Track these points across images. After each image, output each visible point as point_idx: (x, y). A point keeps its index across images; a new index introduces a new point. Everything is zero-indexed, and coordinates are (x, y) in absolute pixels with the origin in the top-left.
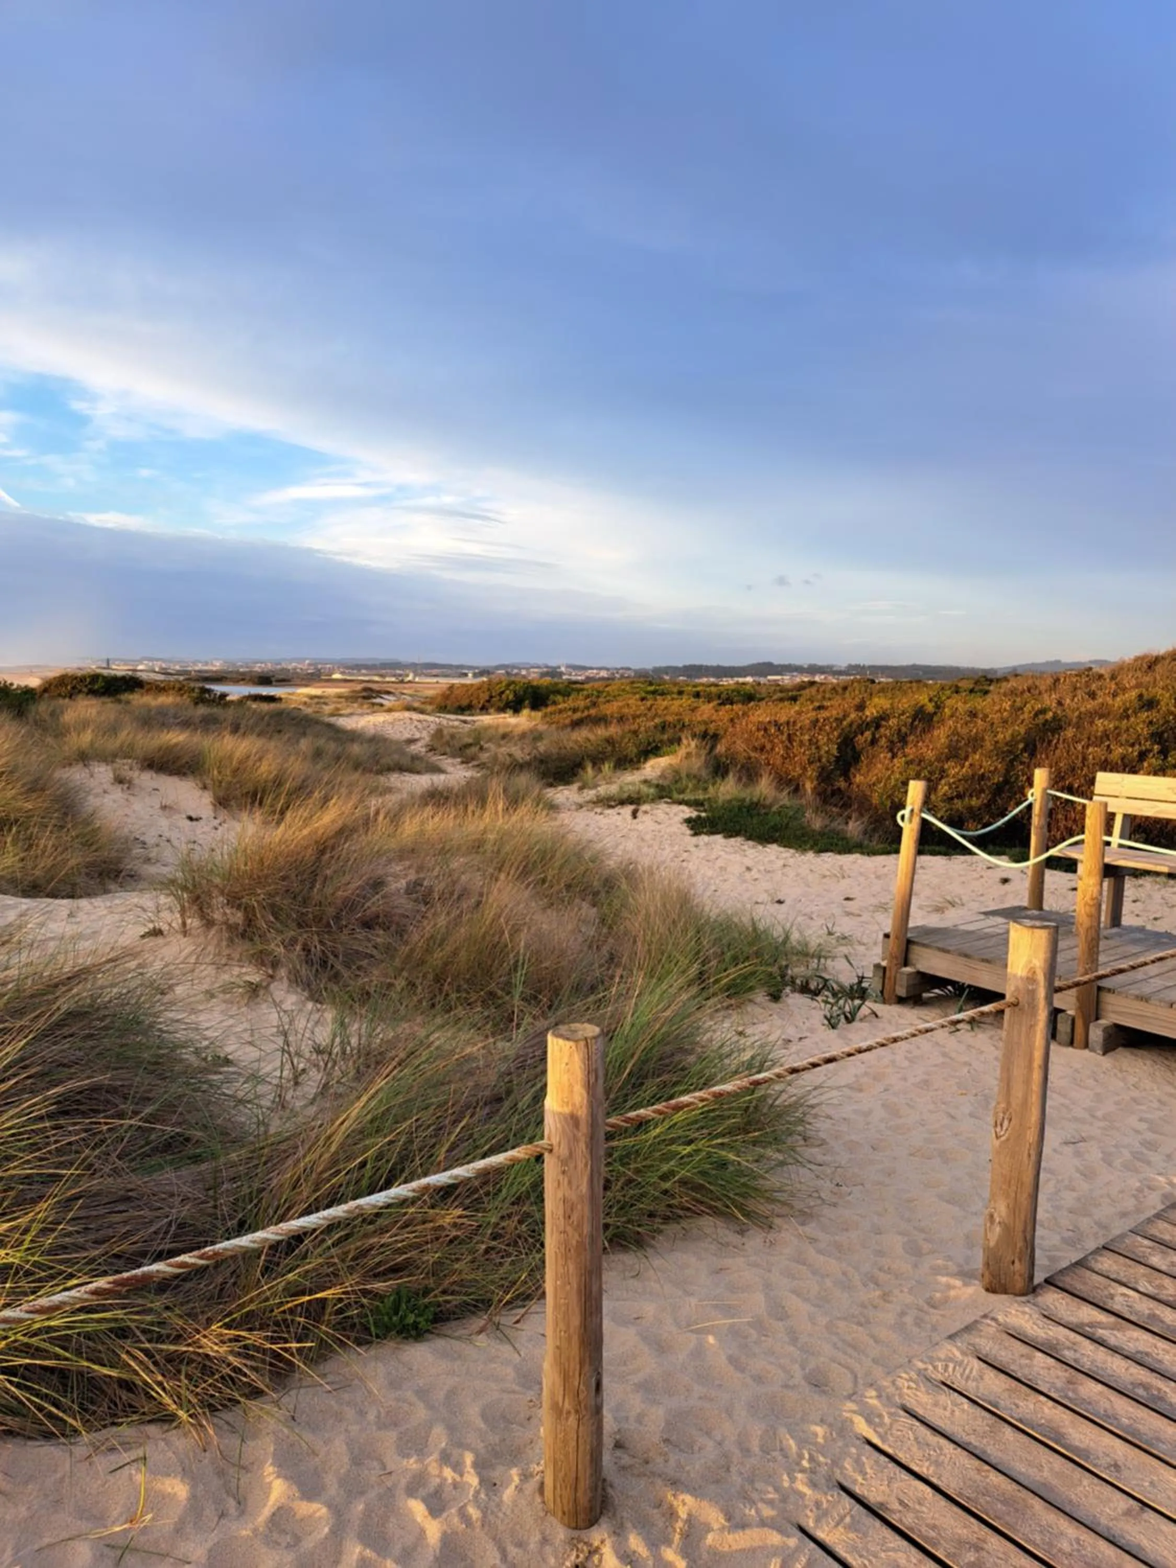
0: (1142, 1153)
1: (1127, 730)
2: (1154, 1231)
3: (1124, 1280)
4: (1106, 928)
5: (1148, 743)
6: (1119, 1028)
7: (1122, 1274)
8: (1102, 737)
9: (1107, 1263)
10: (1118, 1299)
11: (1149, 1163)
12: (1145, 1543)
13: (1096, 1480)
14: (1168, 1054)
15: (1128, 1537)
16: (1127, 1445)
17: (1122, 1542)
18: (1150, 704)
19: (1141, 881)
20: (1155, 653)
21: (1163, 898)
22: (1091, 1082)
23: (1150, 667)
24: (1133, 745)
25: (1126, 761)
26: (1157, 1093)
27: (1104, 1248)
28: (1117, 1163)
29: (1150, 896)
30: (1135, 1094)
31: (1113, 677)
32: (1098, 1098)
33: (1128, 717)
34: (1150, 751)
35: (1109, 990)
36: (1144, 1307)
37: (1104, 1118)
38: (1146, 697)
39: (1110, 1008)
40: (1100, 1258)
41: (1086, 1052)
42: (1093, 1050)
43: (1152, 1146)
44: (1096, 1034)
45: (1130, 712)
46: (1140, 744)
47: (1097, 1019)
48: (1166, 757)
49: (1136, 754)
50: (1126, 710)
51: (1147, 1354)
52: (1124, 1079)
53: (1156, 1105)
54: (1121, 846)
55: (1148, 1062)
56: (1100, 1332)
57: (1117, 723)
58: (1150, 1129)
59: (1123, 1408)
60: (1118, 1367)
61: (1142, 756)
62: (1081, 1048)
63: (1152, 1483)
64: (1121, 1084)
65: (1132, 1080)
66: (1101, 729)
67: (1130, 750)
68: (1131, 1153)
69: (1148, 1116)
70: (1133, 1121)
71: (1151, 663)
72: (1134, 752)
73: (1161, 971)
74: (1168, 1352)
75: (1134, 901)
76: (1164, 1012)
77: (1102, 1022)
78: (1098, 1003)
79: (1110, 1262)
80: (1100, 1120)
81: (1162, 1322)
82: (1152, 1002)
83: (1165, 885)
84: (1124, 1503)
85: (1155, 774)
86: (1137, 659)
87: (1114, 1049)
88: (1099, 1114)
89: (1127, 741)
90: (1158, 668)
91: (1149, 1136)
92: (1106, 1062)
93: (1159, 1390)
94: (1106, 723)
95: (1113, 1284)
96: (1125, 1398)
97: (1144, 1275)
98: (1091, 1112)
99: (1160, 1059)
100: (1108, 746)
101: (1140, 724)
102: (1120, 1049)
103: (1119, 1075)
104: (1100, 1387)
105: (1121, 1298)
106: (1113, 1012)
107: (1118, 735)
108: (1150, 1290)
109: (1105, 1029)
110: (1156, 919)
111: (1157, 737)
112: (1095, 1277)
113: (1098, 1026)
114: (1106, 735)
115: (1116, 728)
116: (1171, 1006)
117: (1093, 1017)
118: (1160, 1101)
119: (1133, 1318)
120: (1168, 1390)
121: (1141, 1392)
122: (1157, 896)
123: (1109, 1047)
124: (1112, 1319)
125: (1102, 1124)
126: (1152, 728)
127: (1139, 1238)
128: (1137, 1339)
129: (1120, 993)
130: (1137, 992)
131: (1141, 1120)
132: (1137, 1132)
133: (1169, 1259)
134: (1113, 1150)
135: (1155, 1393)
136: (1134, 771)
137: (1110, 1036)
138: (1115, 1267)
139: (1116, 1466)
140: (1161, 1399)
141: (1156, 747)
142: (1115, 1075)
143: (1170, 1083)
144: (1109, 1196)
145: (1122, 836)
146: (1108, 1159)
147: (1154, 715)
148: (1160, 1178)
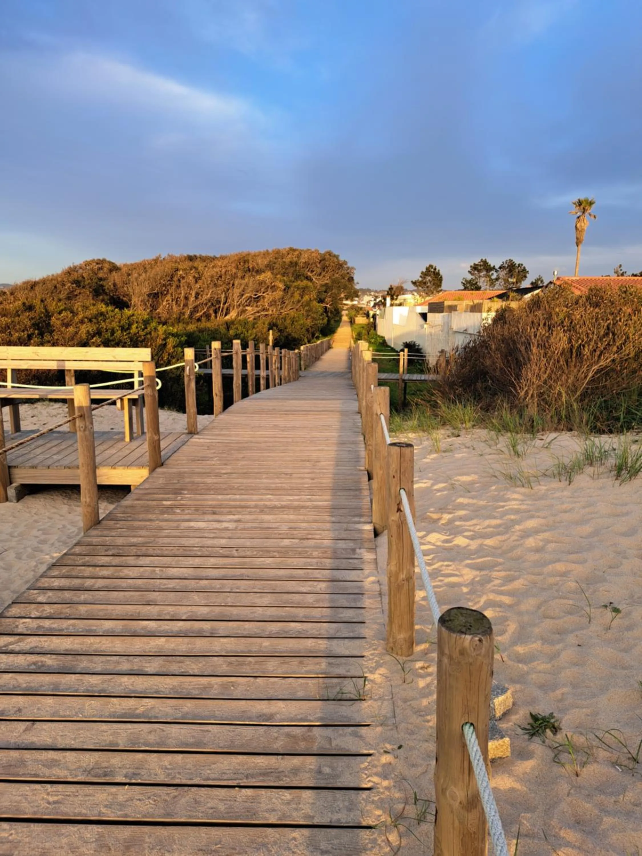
0: (38, 547)
1: (19, 323)
2: (39, 584)
3: (24, 615)
4: (12, 434)
5: (32, 330)
6: (23, 485)
7: (22, 613)
8: (5, 328)
9: (15, 610)
10: (21, 626)
11: (42, 551)
12: (35, 739)
13: (8, 723)
14: (52, 493)
15: (26, 741)
16: (25, 697)
17: (23, 746)
18: (30, 308)
19: (35, 406)
20: (34, 280)
21: (47, 413)
22: (11, 518)
23: (32, 288)
24: (23, 331)
25: (21, 340)
26: (47, 514)
27: (13, 603)
28: (24, 557)
29: (41, 413)
30: (36, 517)
31: (12, 294)
32: (15, 526)
33: (19, 316)
34: (33, 334)
35: (15, 467)
36: (33, 624)
37: (19, 535)
38: (27, 304)
39: (17, 476)
40: (10, 609)
41: (8, 504)
42: (11, 501)
43: (43, 542)
44: (11, 492)
45: (19, 313)
46: (27, 330)
47: (11, 483)
48: (43, 337)
49: (26, 336)
50: (17, 312)
51: (36, 647)
52: (30, 512)
53: (47, 520)
54: (13, 387)
55: (42, 500)
56: (11, 647)
57: (13, 319)
58: (44, 534)
59: (23, 680)
60: (21, 661)
61: (30, 337)
62: (3, 502)
63: (39, 709)
64: (28, 515)
65: (34, 511)
66: (4, 323)
67: (22, 334)
68: (32, 549)
69: (42, 527)
70: (35, 532)
71: (33, 286)
72: (25, 335)
73: (44, 450)
74: (46, 641)
75: (32, 417)
76: (47, 472)
77: (14, 485)
78: (10, 475)
79: (15, 609)
80: (16, 537)
81: (44, 628)
82: (39, 468)
83: (48, 405)
84: (22, 726)
85: (38, 346)
86: (24, 283)
87: (22, 498)
88: (16, 534)
89: (20, 329)
90: (37, 288)
91: (43, 537)
92: (19, 505)
93: (42, 662)
94: (6, 319)
95: (17, 619)
96: (24, 674)
97: (34, 609)
98: (11, 535)
99: (48, 496)
100: (10, 332)
101: (25, 319)
102: (26, 497)
103: (27, 510)
104: (11, 675)
105: (22, 625)
106: (19, 478)
107: (15, 326)
108: (38, 614)
109: (16, 488)
110: (44, 424)
111: (36, 326)
112: (8, 620)
113: (11, 488)
114: (7, 327)
115: (13, 322)
116: (49, 468)
117: (9, 483)
118: (49, 518)
119: (29, 632)
120: (46, 660)
121: (33, 667)
122: (44, 412)
123: (20, 496)
124: (17, 637)
125: (16, 539)
126: (33, 321)
127: (32, 591)
128: (31, 642)
129: (21, 467)
130: (30, 465)
131: (39, 530)
132: (37, 537)
133: (47, 595)
134: (22, 550)
135: (40, 664)
136: (26, 345)
137: (20, 491)
138: (19, 611)
139: (20, 710)
140: (43, 666)
141: (36, 332)
142: (25, 511)
143: (54, 507)
144: (19, 575)
145: (13, 382)
146: (19, 557)
147: (32, 314)
148: (47, 557)
